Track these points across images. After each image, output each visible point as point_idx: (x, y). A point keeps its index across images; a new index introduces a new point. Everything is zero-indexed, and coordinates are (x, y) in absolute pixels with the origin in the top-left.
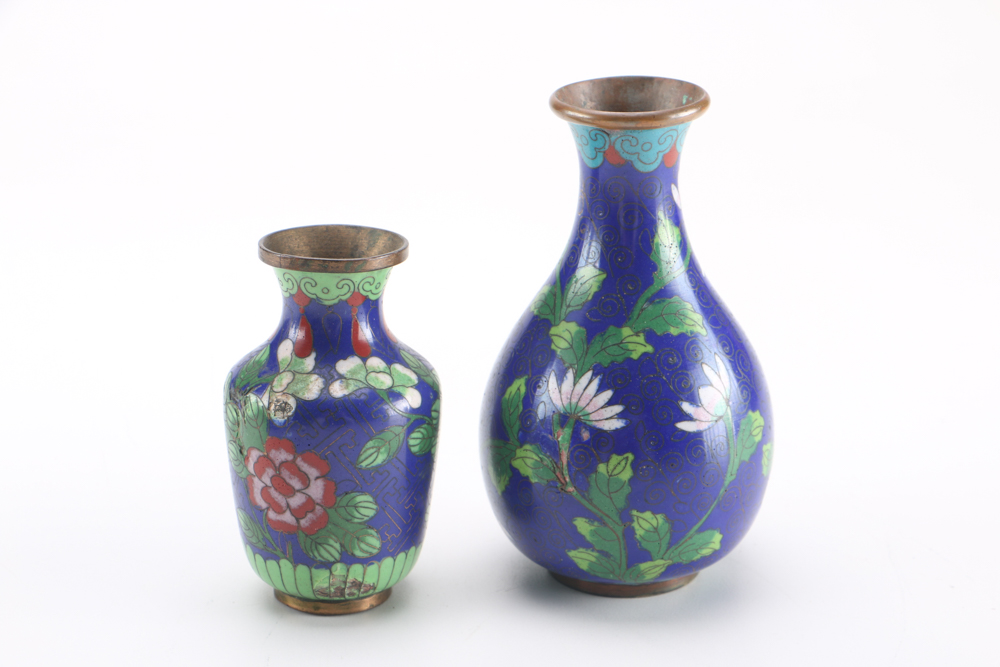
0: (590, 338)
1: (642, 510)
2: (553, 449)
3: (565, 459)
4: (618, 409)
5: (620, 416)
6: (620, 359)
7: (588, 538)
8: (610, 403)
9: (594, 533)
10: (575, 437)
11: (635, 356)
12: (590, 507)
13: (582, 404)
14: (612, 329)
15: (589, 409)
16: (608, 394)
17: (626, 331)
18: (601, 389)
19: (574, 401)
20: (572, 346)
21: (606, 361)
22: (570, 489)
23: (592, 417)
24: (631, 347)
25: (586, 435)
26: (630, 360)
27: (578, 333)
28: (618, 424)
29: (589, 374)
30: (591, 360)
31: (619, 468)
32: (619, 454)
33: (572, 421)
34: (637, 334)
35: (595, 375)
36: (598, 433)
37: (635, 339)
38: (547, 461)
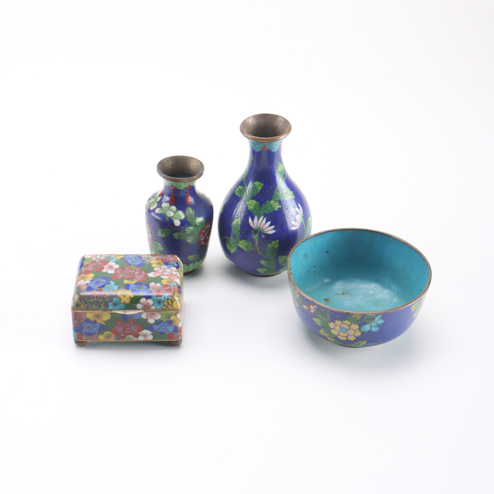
0: (261, 205)
1: (281, 256)
2: (253, 241)
3: (257, 244)
4: (273, 227)
5: (274, 229)
6: (271, 211)
7: (264, 265)
8: (270, 225)
9: (266, 264)
10: (260, 236)
11: (276, 209)
12: (266, 257)
13: (261, 227)
14: (268, 201)
15: (264, 228)
16: (269, 223)
17: (272, 202)
18: (267, 221)
19: (258, 226)
20: (255, 208)
21: (267, 212)
22: (259, 252)
23: (265, 230)
24: (274, 207)
25: (263, 236)
26: (274, 211)
27: (256, 203)
28: (273, 232)
29: (263, 217)
30: (262, 212)
31: (275, 245)
32: (274, 241)
33: (258, 232)
34: (276, 202)
35: (264, 217)
36: (267, 235)
37: (275, 204)
38: (251, 244)
